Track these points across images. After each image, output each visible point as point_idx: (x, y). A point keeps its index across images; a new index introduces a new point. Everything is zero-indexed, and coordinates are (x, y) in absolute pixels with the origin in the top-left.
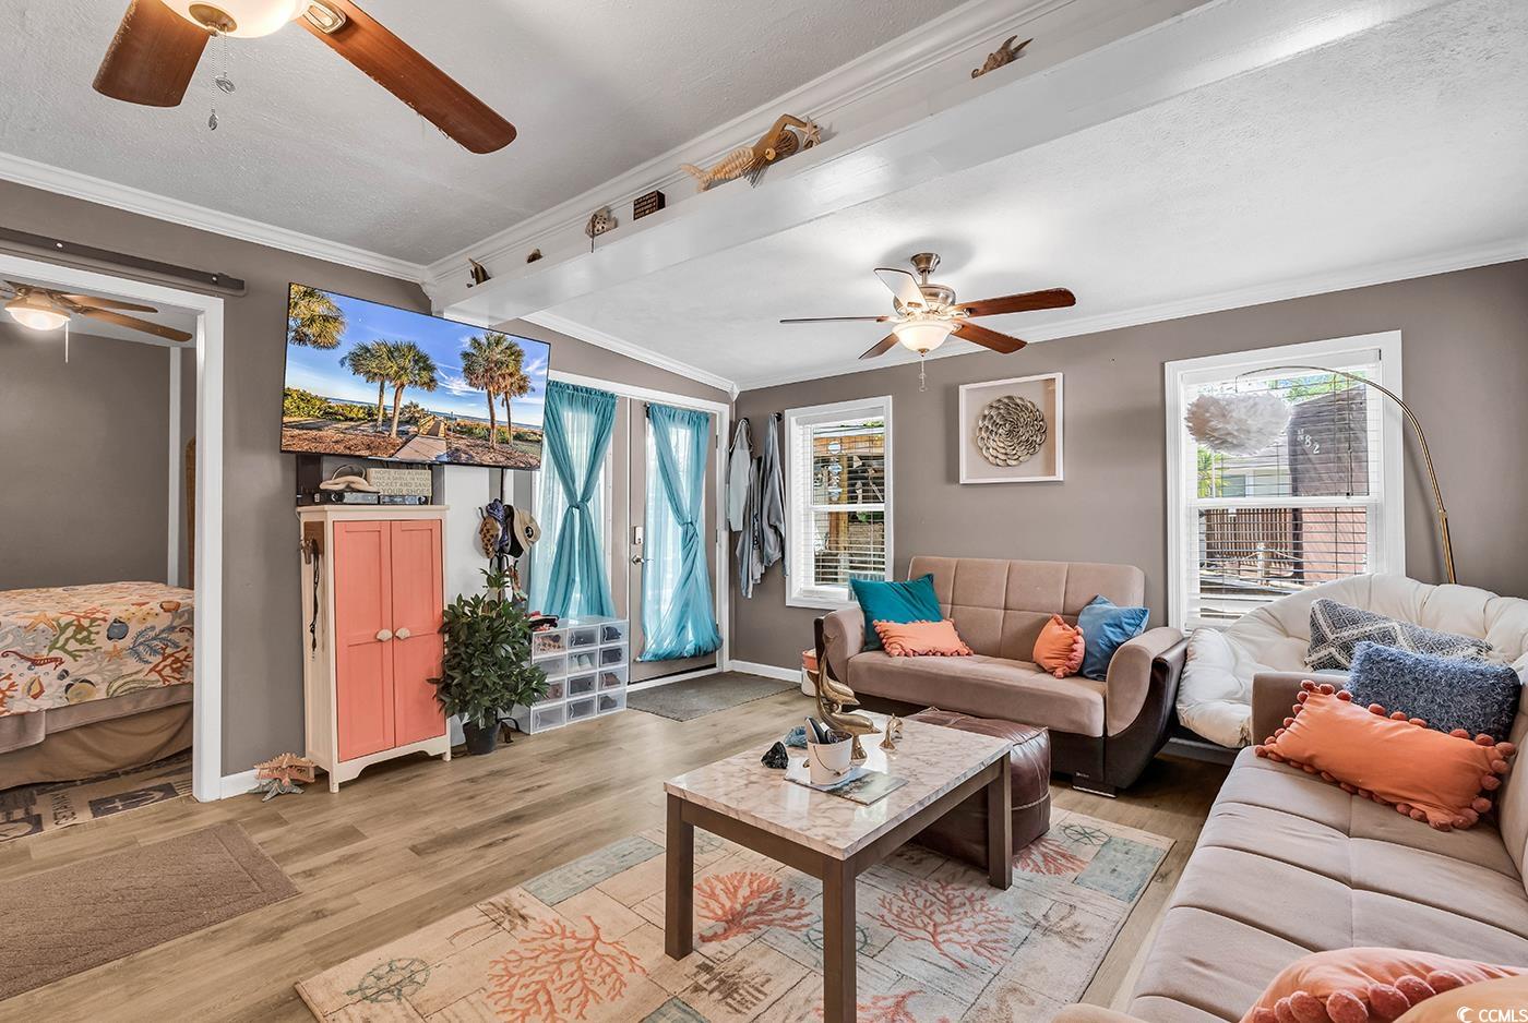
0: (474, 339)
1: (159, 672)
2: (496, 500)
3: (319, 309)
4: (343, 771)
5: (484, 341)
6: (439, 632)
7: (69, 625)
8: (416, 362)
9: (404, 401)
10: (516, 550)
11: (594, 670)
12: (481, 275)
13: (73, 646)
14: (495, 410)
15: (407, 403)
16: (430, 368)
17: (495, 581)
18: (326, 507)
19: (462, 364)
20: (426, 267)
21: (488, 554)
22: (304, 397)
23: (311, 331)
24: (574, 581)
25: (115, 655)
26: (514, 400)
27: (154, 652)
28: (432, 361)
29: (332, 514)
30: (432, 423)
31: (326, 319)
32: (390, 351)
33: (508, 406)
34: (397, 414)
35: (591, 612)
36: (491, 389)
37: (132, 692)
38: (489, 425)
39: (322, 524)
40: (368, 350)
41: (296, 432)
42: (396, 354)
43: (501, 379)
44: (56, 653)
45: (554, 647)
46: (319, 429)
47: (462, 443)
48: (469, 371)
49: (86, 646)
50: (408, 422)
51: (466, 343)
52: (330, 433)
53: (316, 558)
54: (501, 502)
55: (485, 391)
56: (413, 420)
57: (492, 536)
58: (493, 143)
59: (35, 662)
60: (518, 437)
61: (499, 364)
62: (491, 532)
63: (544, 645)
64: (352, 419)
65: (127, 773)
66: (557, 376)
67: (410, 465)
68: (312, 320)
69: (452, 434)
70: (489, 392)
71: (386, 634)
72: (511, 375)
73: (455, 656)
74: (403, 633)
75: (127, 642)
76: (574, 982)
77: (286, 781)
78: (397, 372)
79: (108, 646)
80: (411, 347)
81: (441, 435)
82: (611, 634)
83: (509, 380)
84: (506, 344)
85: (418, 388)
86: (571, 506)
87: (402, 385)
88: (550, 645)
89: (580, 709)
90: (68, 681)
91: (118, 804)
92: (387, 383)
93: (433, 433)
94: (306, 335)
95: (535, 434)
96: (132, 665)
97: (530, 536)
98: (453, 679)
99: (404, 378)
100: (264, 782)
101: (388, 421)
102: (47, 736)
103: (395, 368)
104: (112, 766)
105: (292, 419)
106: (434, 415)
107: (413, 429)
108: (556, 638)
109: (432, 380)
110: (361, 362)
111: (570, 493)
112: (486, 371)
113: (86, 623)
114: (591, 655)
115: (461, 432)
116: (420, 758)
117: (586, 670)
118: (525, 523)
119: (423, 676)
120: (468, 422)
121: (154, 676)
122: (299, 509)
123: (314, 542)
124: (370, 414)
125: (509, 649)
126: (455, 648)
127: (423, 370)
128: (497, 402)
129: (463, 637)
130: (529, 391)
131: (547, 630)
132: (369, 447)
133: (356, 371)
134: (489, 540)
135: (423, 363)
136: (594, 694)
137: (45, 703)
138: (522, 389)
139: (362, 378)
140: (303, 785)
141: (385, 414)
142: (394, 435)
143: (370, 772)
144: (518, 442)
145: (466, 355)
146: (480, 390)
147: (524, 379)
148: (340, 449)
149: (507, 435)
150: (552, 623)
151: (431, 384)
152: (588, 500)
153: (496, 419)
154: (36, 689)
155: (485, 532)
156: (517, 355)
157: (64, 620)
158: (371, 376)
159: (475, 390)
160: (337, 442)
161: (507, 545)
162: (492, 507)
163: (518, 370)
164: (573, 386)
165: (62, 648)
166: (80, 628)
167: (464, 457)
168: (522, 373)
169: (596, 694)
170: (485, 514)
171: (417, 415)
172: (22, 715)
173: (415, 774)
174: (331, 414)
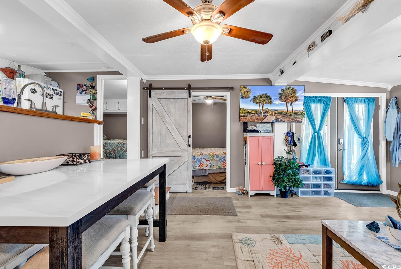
0: (282, 89)
1: (223, 165)
2: (289, 131)
3: (246, 90)
4: (252, 193)
5: (285, 89)
6: (273, 164)
7: (211, 155)
8: (267, 98)
9: (264, 108)
10: (295, 145)
11: (322, 182)
12: (282, 72)
13: (211, 159)
14: (288, 107)
15: (265, 108)
16: (271, 99)
17: (288, 153)
18: (247, 133)
19: (279, 96)
20: (270, 74)
21: (287, 145)
22: (244, 110)
23: (245, 95)
24: (315, 155)
25: (217, 161)
26: (294, 103)
27: (222, 161)
28: (271, 97)
29: (249, 135)
30: (271, 112)
31: (247, 92)
32: (261, 97)
33: (292, 105)
34: (263, 111)
35: (322, 164)
36: (287, 101)
37: (220, 168)
38: (286, 111)
39: (247, 137)
40: (256, 97)
41: (242, 117)
42: (262, 97)
43: (289, 98)
44: (209, 160)
45: (307, 173)
46: (246, 116)
47: (279, 117)
48: (281, 98)
49: (213, 159)
50: (265, 113)
51: (280, 91)
52: (248, 117)
53: (246, 145)
54: (290, 131)
55: (285, 102)
56: (267, 112)
57: (287, 141)
58: (268, 40)
59: (207, 161)
60: (295, 113)
61: (289, 94)
62: (287, 140)
63: (304, 172)
64: (253, 114)
65: (219, 183)
66: (307, 94)
67: (267, 123)
68: (245, 93)
69: (276, 114)
70: (286, 102)
71: (260, 163)
72: (293, 97)
73: (277, 171)
74: (264, 163)
75: (218, 159)
76: (290, 266)
77: (241, 192)
78: (262, 101)
79: (216, 159)
80: (266, 94)
81: (274, 115)
82: (328, 172)
83: (292, 99)
84: (291, 88)
85: (268, 104)
86: (314, 132)
87: (264, 104)
88: (305, 172)
89: (317, 193)
90: (211, 165)
91: (216, 188)
92: (260, 104)
93: (271, 115)
94: (243, 96)
95: (300, 112)
96: (219, 163)
97: (299, 141)
98: (276, 177)
99: (264, 102)
100: (237, 191)
101: (261, 113)
102: (208, 174)
103: (262, 100)
104: (217, 181)
105: (241, 115)
106: (272, 110)
107: (266, 114)
108: (308, 171)
109: (271, 102)
110: (255, 100)
111: (314, 128)
112: (285, 97)
113: (213, 155)
114: (320, 178)
115: (279, 114)
116: (268, 195)
117: (318, 182)
118: (298, 137)
119: (268, 175)
120: (280, 111)
121: (222, 166)
122: (244, 134)
123: (245, 141)
124: (257, 112)
125: (291, 172)
126: (277, 169)
127: (269, 99)
128: (289, 105)
129: (278, 167)
130: (298, 100)
131: (304, 168)
132: (257, 119)
133: (254, 102)
134: (287, 142)
135: (269, 98)
136: (322, 190)
137: (208, 168)
138: (296, 100)
139: (255, 104)
140: (244, 194)
141: (260, 112)
142: (262, 116)
143: (257, 195)
144: (295, 115)
145: (280, 94)
146: (284, 102)
147: (297, 97)
148: (251, 120)
149: (292, 113)
150: (306, 166)
151: (271, 103)
152: (320, 130)
153: (288, 109)
154: (207, 166)
155: (286, 139)
156: (294, 91)
157: (210, 154)
158: (257, 103)
159: (282, 102)
160: (250, 119)
161: (292, 143)
162: (288, 133)
163: (295, 95)
164: (315, 96)
165: (210, 159)
166: (212, 156)
167: (280, 120)
168: (296, 96)
169: (323, 190)
170: (286, 135)
171: (267, 111)
172: (205, 169)
173: (267, 198)
174: (249, 113)
